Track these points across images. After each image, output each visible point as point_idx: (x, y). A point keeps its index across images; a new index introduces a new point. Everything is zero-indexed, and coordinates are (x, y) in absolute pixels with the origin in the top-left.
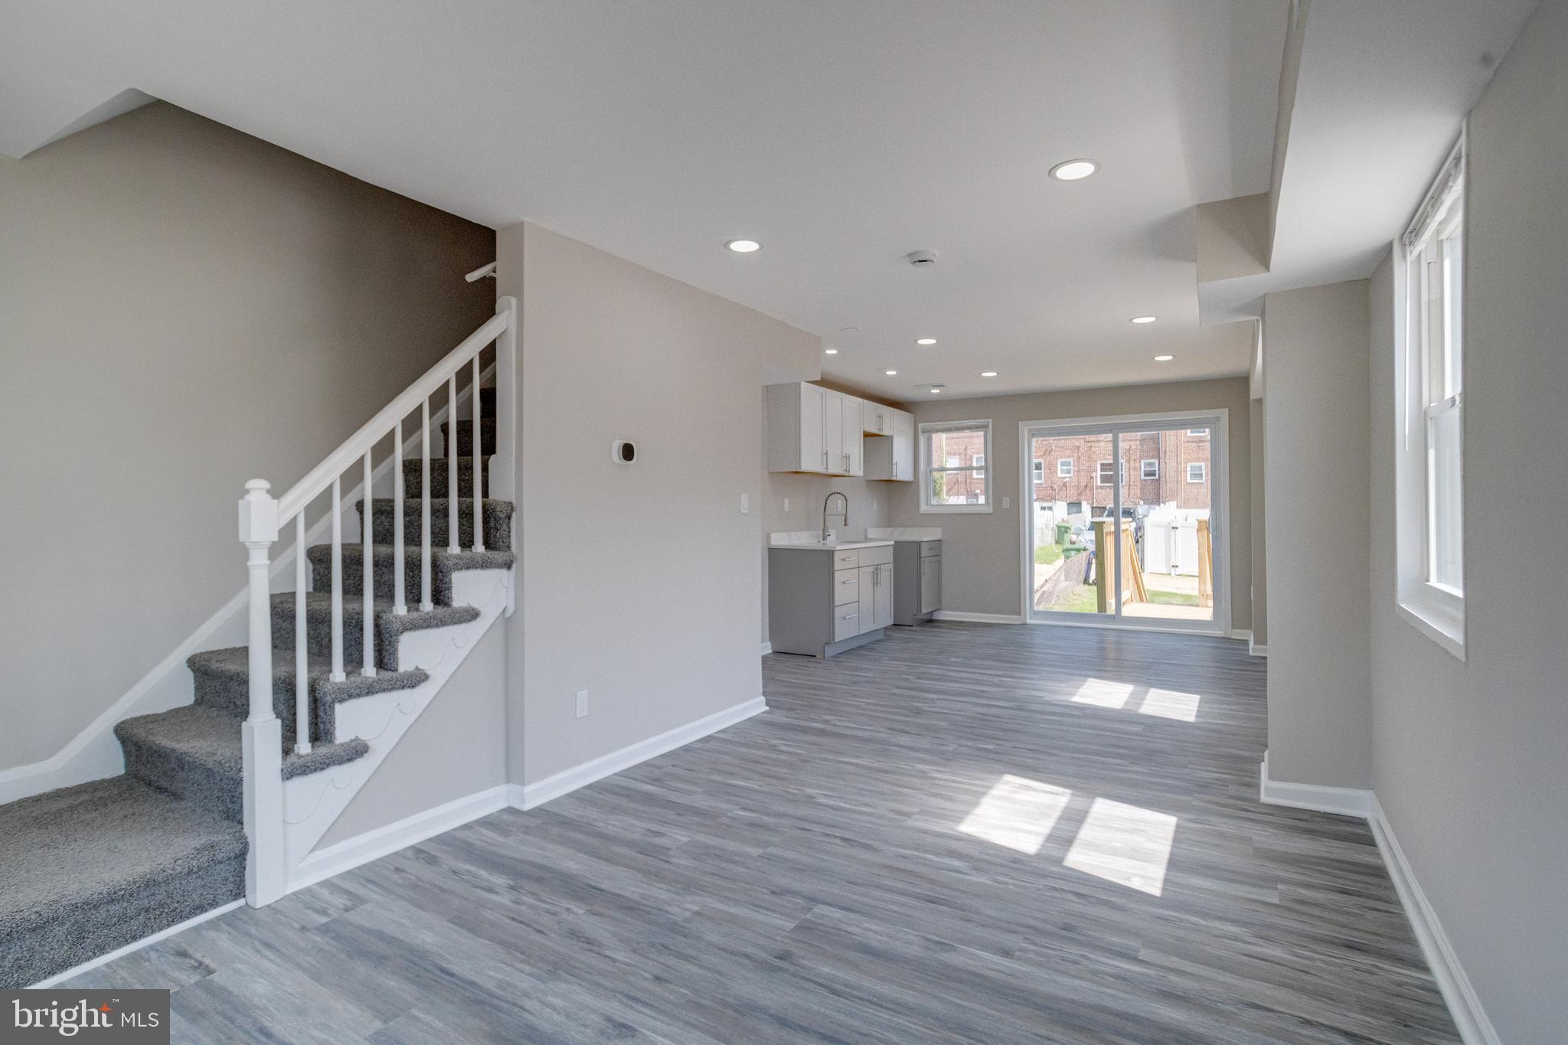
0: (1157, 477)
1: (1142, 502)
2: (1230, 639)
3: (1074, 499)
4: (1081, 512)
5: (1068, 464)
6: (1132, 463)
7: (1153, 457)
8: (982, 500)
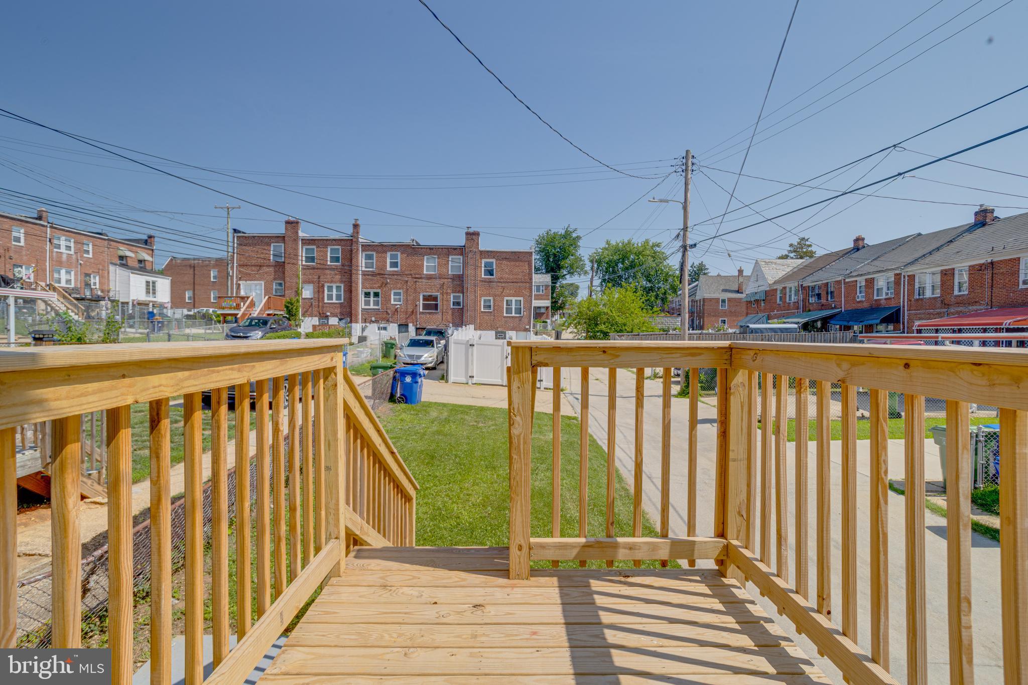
0: (461, 307)
1: (451, 325)
3: (403, 322)
4: (408, 332)
5: (399, 294)
6: (445, 296)
7: (459, 292)
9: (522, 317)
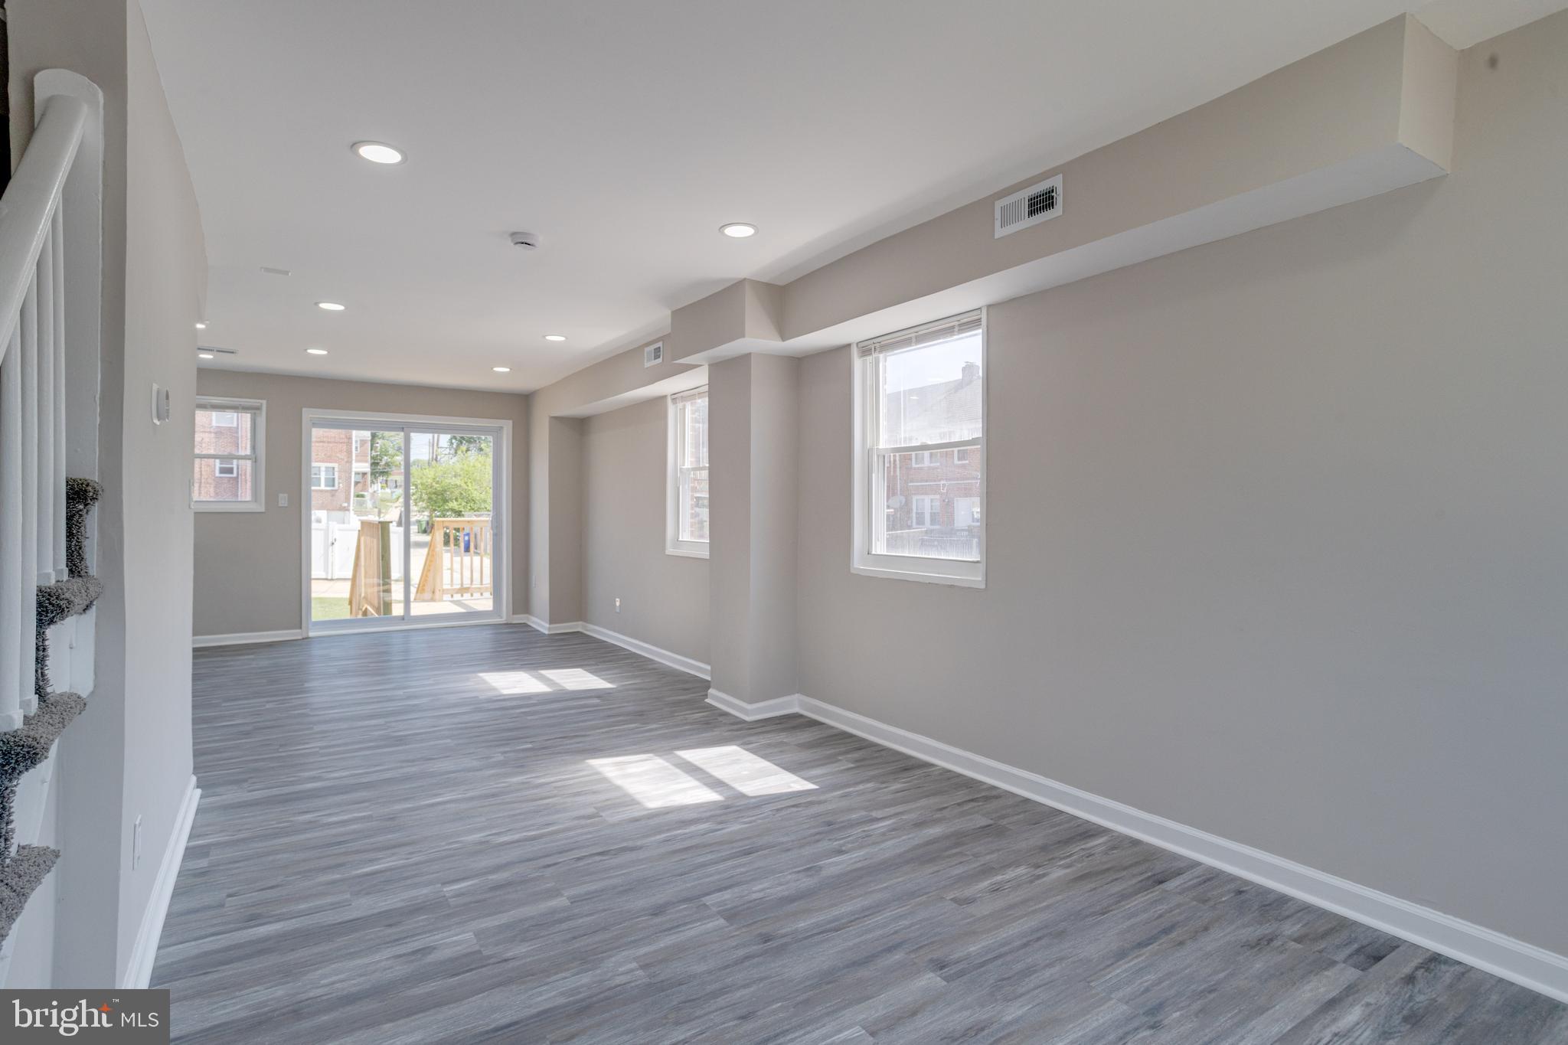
2: (511, 624)
8: (245, 494)
9: (336, 491)
